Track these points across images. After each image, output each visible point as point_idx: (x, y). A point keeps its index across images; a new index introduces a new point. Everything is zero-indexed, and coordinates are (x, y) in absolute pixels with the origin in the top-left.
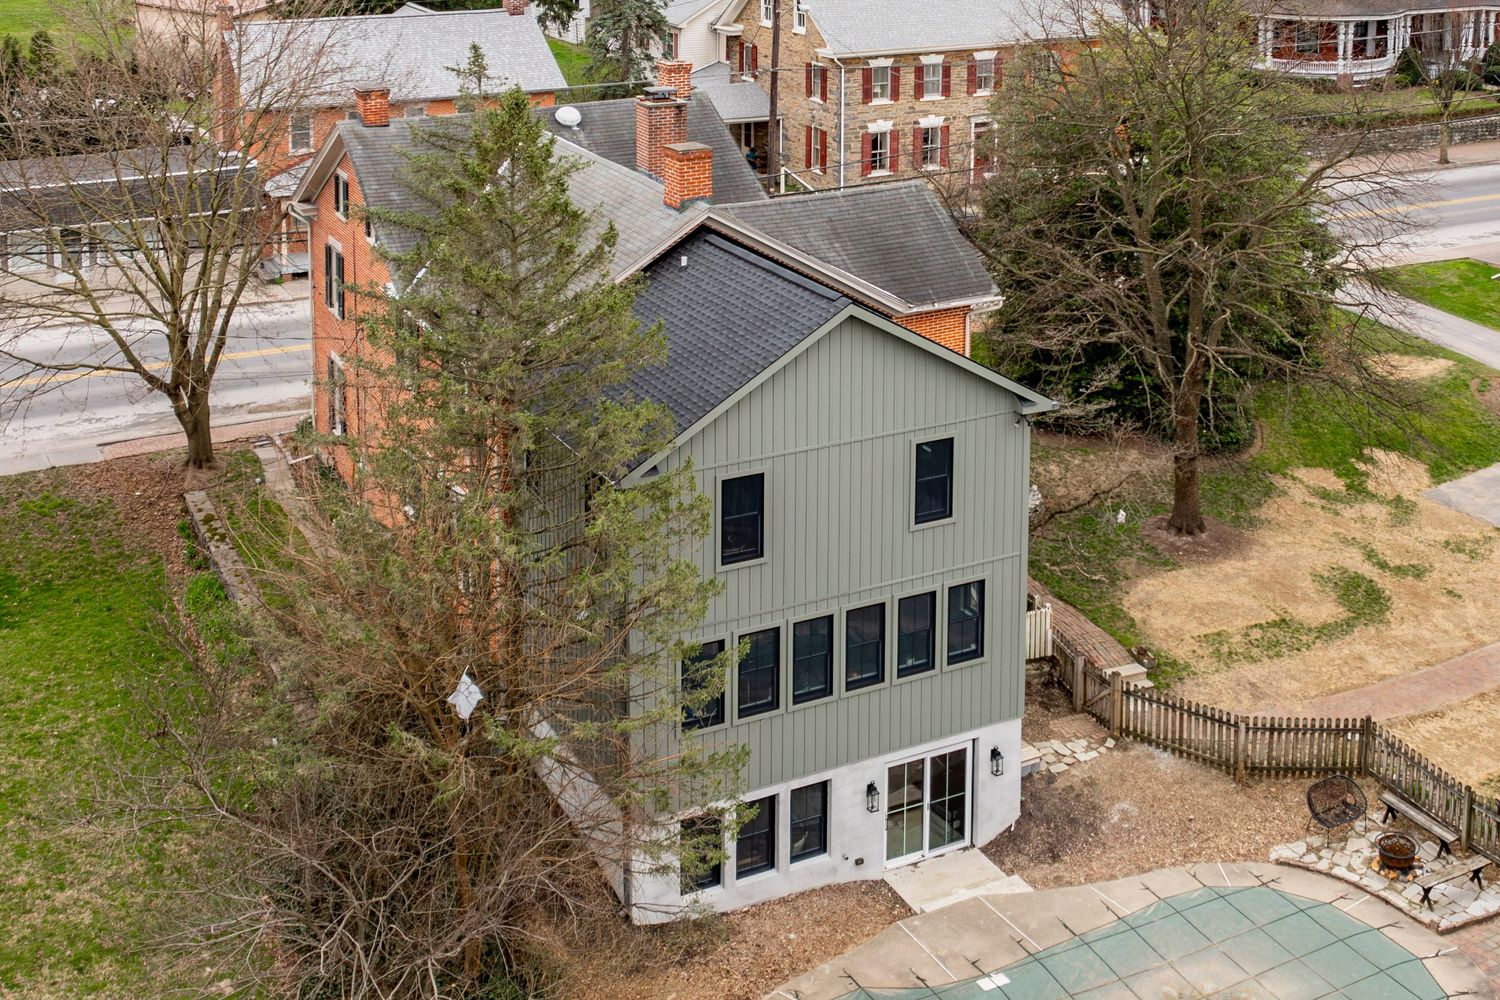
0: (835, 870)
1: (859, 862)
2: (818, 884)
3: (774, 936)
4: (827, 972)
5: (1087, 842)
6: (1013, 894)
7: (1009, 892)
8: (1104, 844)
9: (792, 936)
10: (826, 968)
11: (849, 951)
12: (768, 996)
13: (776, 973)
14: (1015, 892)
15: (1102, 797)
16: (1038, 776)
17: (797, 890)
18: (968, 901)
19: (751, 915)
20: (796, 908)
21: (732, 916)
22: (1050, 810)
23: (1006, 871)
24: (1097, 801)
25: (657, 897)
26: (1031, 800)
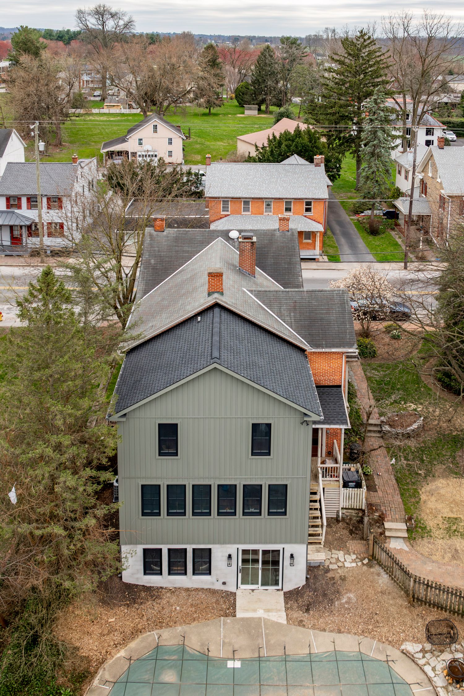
0: (213, 584)
1: (224, 583)
2: (206, 587)
3: (172, 606)
4: (178, 631)
5: (325, 608)
6: (277, 622)
7: (276, 620)
8: (332, 611)
9: (178, 608)
10: (179, 629)
11: (194, 624)
12: (149, 633)
13: (159, 623)
14: (279, 621)
15: (344, 588)
16: (322, 567)
17: (195, 586)
18: (257, 618)
19: (171, 592)
20: (189, 595)
21: (164, 590)
22: (319, 586)
23: (286, 608)
24: (341, 589)
25: (132, 574)
26: (313, 578)
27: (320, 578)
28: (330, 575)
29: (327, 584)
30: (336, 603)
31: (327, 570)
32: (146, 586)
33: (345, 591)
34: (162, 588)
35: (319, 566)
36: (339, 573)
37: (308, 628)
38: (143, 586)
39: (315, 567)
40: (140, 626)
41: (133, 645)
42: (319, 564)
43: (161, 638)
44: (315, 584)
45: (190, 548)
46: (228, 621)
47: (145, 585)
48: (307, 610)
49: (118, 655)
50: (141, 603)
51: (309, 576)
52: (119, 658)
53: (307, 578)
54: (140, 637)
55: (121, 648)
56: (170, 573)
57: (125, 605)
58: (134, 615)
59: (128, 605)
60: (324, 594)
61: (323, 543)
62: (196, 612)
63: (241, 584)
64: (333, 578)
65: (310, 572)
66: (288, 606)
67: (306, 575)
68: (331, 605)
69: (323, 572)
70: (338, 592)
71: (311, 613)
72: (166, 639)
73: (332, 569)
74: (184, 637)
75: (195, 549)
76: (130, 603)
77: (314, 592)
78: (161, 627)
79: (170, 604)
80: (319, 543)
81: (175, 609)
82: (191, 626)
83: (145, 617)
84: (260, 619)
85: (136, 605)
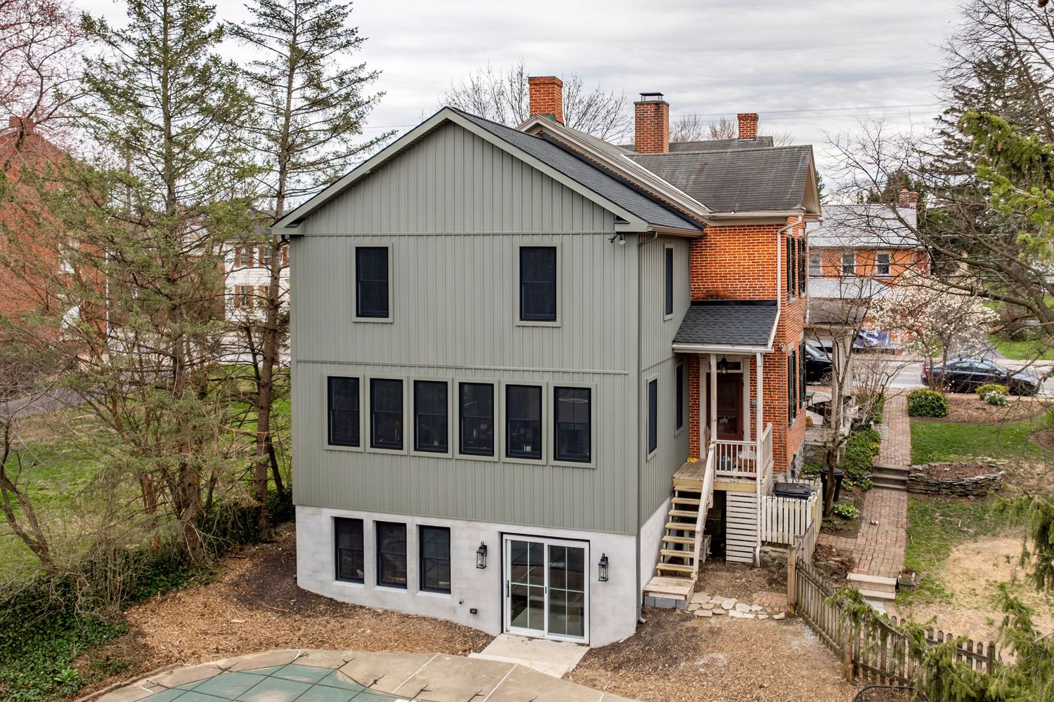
0: (454, 611)
1: (474, 612)
2: (442, 616)
3: (360, 628)
4: (344, 655)
5: (655, 669)
6: (541, 674)
7: (540, 671)
8: (667, 675)
9: (369, 631)
10: (349, 654)
11: (378, 653)
12: (291, 650)
13: (319, 643)
14: (546, 673)
15: (711, 645)
16: (679, 612)
17: (422, 613)
18: (504, 663)
19: (376, 614)
20: (403, 622)
21: (364, 610)
22: (659, 637)
23: (579, 666)
24: (703, 645)
25: (314, 572)
26: (653, 625)
27: (667, 627)
28: (688, 624)
29: (678, 636)
30: (682, 665)
31: (691, 617)
32: (336, 602)
33: (709, 649)
34: (361, 607)
35: (674, 609)
36: (710, 623)
37: (602, 689)
38: (331, 600)
39: (664, 610)
40: (280, 640)
41: (248, 657)
42: (674, 605)
43: (304, 658)
44: (652, 635)
45: (412, 523)
46: (448, 658)
47: (336, 599)
48: (616, 669)
49: (212, 663)
50: (309, 616)
51: (643, 620)
52: (208, 667)
53: (639, 622)
54: (270, 652)
55: (223, 656)
56: (380, 581)
57: (277, 612)
58: (283, 626)
59: (284, 613)
60: (664, 650)
61: (695, 576)
62: (396, 641)
63: (512, 625)
64: (695, 629)
65: (650, 615)
66: (585, 664)
67: (638, 615)
68: (670, 666)
69: (678, 618)
70: (694, 649)
71: (622, 672)
72: (313, 660)
73: (698, 616)
74: (347, 662)
75: (422, 529)
76: (289, 612)
77: (645, 646)
78: (317, 647)
79: (359, 625)
80: (687, 575)
81: (363, 632)
82: (373, 653)
83: (301, 632)
84: (512, 665)
85: (298, 617)
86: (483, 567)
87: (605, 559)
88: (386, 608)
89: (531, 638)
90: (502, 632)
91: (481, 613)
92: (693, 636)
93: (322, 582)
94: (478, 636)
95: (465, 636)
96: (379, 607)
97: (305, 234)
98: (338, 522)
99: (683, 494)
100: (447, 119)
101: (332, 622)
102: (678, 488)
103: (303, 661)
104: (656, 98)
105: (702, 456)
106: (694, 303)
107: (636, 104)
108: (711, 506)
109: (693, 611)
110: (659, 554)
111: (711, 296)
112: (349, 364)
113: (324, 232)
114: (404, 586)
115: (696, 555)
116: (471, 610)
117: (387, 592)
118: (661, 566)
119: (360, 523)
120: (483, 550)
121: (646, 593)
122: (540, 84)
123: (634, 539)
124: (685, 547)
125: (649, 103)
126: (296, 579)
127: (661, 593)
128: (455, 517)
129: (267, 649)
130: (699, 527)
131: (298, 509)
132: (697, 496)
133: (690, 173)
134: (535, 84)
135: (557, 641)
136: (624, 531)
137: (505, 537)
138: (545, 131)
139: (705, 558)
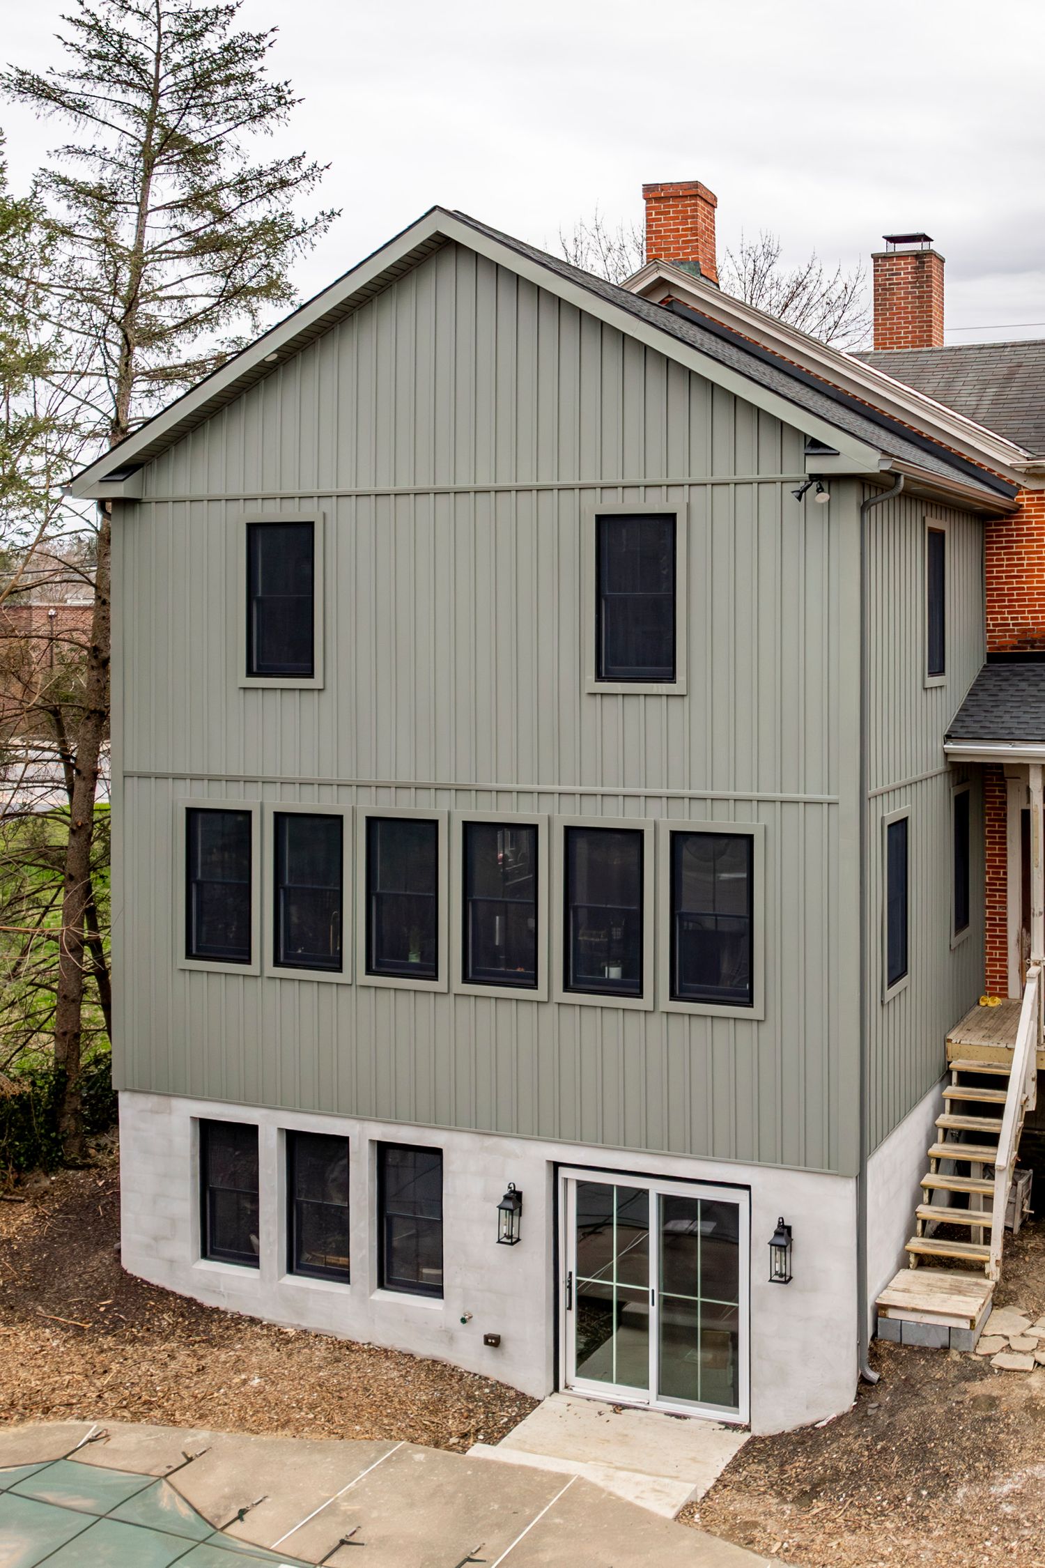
0: (451, 1339)
1: (493, 1341)
2: (424, 1349)
3: (238, 1372)
4: (189, 1440)
5: (897, 1501)
6: (630, 1504)
7: (630, 1497)
8: (924, 1518)
9: (256, 1382)
10: (201, 1436)
11: (265, 1437)
12: (78, 1423)
13: (142, 1408)
14: (639, 1503)
15: (1031, 1443)
16: (958, 1358)
17: (382, 1341)
18: (549, 1473)
19: (279, 1337)
20: (338, 1360)
21: (257, 1329)
22: (907, 1418)
23: (721, 1482)
24: (1012, 1443)
25: (156, 1239)
26: (896, 1389)
27: (929, 1393)
28: (978, 1388)
29: (952, 1416)
30: (961, 1492)
31: (982, 1370)
32: (200, 1306)
33: (1026, 1455)
34: (253, 1321)
35: (946, 1349)
36: (1029, 1387)
37: (766, 1552)
38: (191, 1301)
39: (923, 1351)
40: (57, 1398)
42: (945, 1339)
43: (100, 1443)
44: (892, 1412)
45: (361, 1137)
46: (420, 1457)
47: (200, 1299)
48: (806, 1498)
50: (133, 1340)
51: (874, 1376)
53: (863, 1381)
54: (30, 1424)
56: (294, 1265)
57: (65, 1329)
58: (72, 1364)
59: (80, 1331)
60: (920, 1453)
61: (993, 1270)
62: (312, 1407)
63: (577, 1375)
64: (992, 1402)
65: (888, 1364)
66: (736, 1478)
67: (860, 1364)
68: (932, 1495)
69: (954, 1372)
70: (990, 1453)
71: (819, 1506)
72: (116, 1451)
73: (1001, 1369)
74: (190, 1460)
75: (383, 1149)
76: (92, 1330)
77: (877, 1439)
78: (136, 1417)
79: (238, 1366)
80: (977, 1268)
81: (245, 1382)
82: (254, 1438)
83: (108, 1378)
84: (564, 1478)
85: (109, 1342)
86: (512, 1240)
87: (784, 1231)
88: (305, 1324)
89: (619, 1407)
90: (556, 1389)
91: (508, 1345)
92: (988, 1419)
93: (171, 1262)
94: (500, 1397)
95: (470, 1398)
96: (289, 1322)
97: (145, 499)
98: (209, 1130)
99: (968, 1079)
100: (438, 234)
101: (182, 1355)
102: (958, 1064)
103: (94, 1455)
104: (916, 246)
105: (1013, 992)
106: (993, 658)
107: (876, 257)
108: (1032, 1106)
109: (990, 1356)
110: (914, 1215)
111: (1032, 643)
112: (230, 780)
113: (182, 491)
114: (342, 1275)
115: (997, 1220)
116: (487, 1338)
117: (306, 1291)
118: (919, 1244)
119: (250, 1132)
120: (514, 1201)
121: (880, 1309)
122: (667, 198)
123: (850, 1187)
124: (973, 1201)
125: (901, 256)
126: (119, 1251)
127: (914, 1310)
128: (454, 1125)
129: (23, 1419)
130: (1004, 1155)
131: (123, 1099)
132: (1000, 1082)
133: (986, 384)
134: (658, 199)
135: (678, 1416)
136: (828, 1167)
137: (563, 1173)
138: (676, 295)
139: (1018, 1222)
